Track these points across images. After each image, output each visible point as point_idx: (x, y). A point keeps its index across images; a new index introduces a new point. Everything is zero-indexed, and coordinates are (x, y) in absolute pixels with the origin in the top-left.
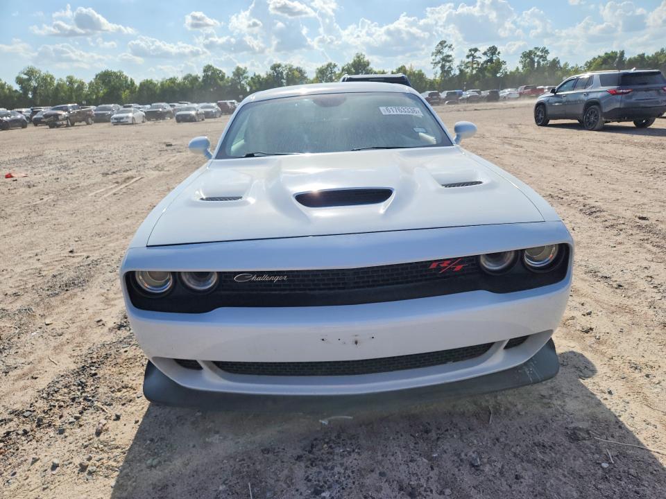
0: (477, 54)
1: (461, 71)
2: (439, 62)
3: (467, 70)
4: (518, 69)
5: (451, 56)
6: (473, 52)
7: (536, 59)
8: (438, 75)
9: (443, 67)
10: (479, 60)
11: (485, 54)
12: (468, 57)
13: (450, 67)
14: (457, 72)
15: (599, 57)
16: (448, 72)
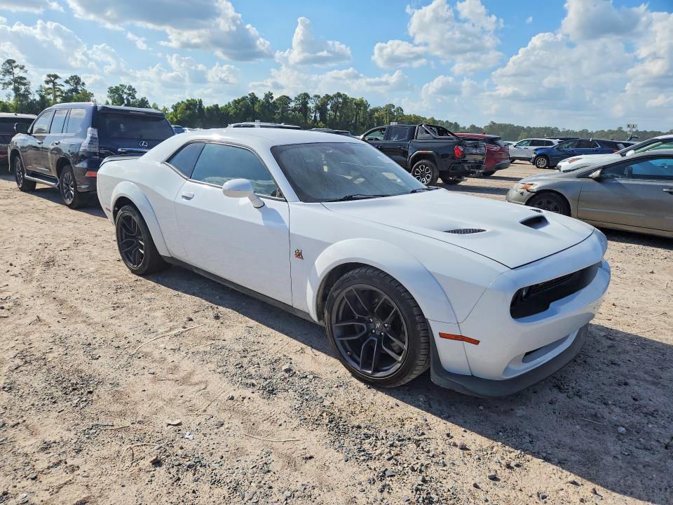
0: (57, 81)
1: (42, 97)
2: (10, 84)
3: (48, 97)
4: (108, 103)
5: (25, 79)
6: (53, 79)
7: (125, 96)
8: (12, 98)
9: (16, 90)
10: (62, 88)
11: (67, 82)
12: (47, 82)
13: (26, 90)
14: (38, 98)
15: (183, 102)
16: (25, 96)
